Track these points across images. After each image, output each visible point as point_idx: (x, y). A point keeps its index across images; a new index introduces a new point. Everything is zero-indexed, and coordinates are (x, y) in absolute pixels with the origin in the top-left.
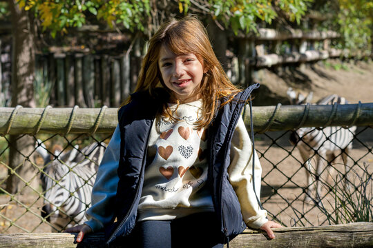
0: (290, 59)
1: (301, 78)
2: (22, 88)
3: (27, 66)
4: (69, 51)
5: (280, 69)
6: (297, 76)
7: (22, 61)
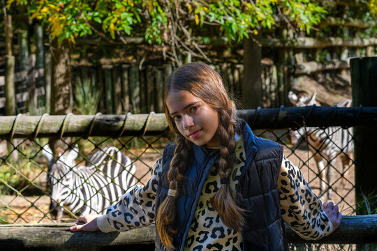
0: (330, 66)
1: (342, 84)
2: (59, 97)
3: (63, 77)
4: (117, 63)
5: (320, 76)
6: (338, 82)
7: (59, 72)
